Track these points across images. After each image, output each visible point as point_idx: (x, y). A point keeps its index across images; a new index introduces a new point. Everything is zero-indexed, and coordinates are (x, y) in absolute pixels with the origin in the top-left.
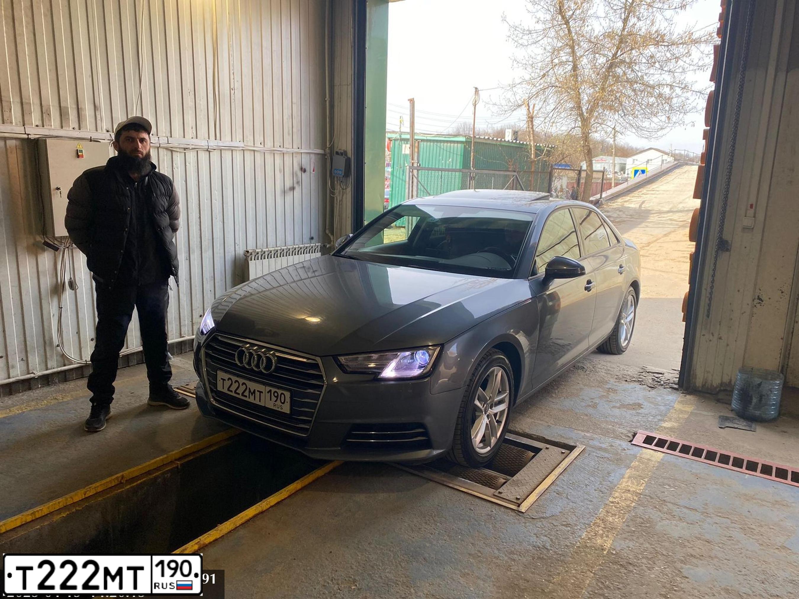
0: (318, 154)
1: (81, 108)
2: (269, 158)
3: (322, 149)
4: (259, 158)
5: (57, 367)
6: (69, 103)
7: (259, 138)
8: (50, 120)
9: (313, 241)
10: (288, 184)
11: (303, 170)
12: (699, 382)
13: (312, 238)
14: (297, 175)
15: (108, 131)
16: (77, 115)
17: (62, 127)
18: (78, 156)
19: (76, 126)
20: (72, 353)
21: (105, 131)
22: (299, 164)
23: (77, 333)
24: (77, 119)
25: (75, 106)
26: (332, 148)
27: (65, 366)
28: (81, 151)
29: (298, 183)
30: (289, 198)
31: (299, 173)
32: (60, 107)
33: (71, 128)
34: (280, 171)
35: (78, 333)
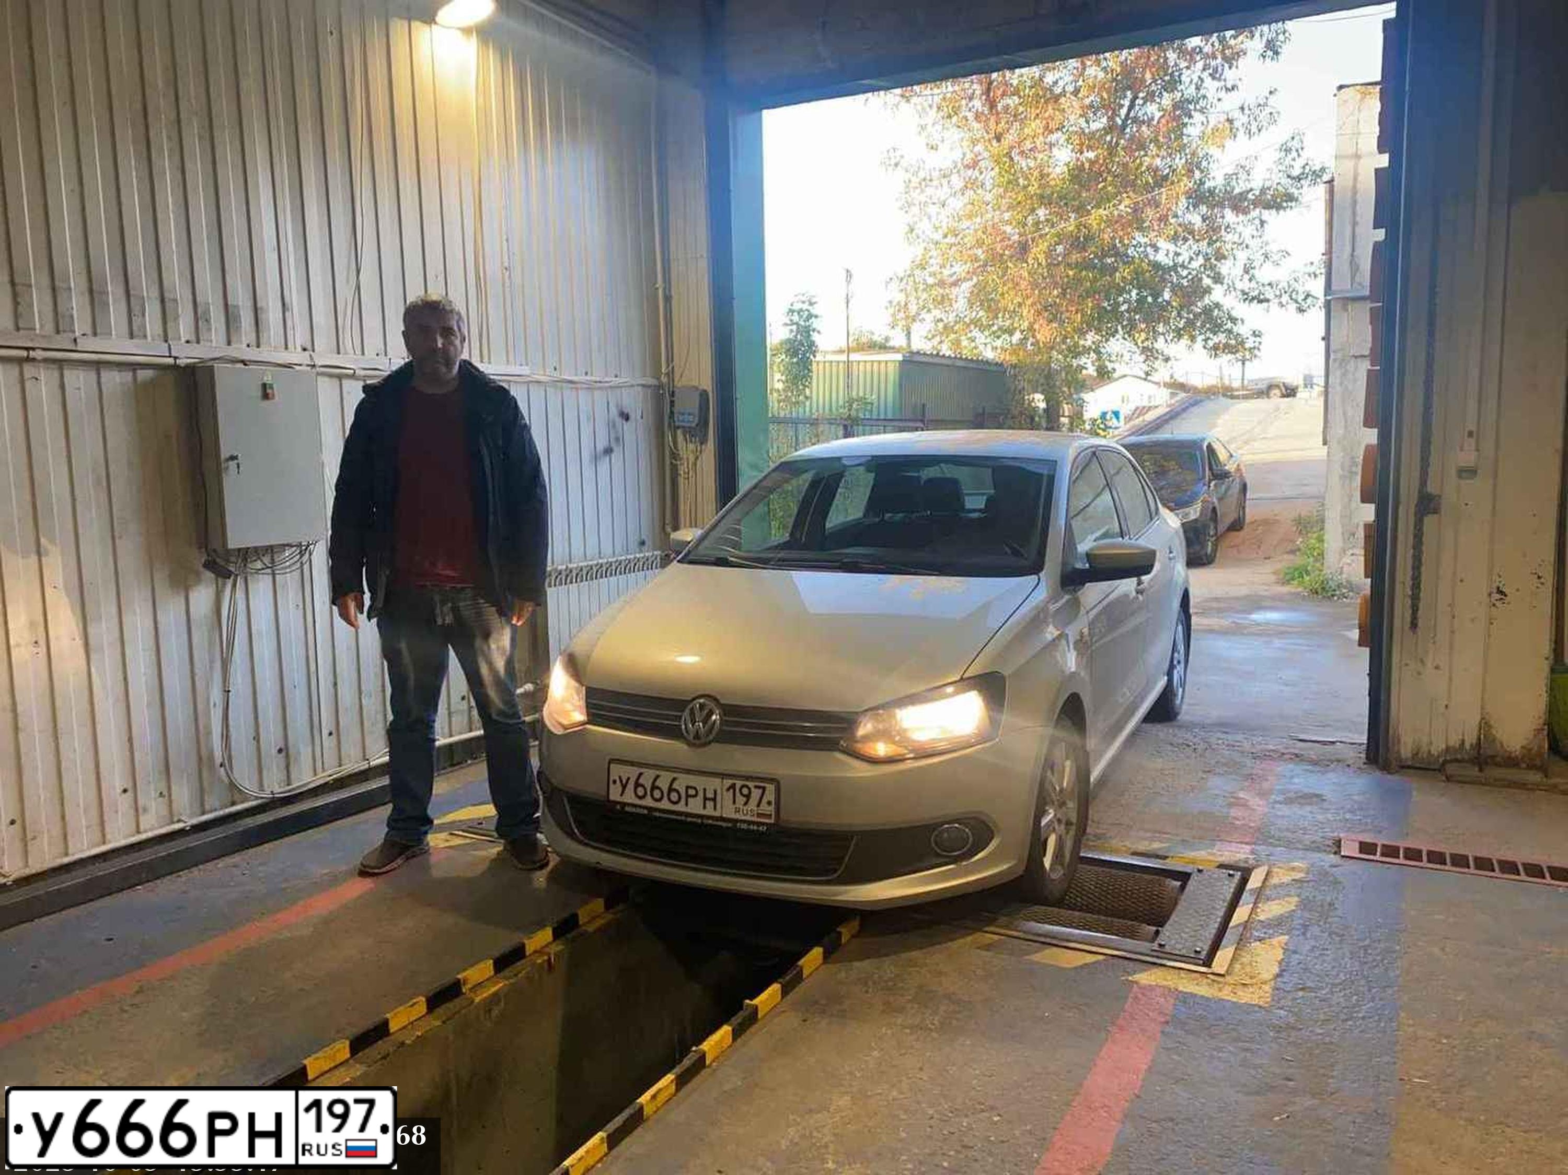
0: (650, 386)
1: (261, 308)
2: (570, 399)
3: (653, 377)
4: (553, 396)
5: (222, 809)
6: (240, 298)
7: (552, 359)
8: (210, 330)
9: (646, 548)
10: (601, 445)
11: (626, 417)
12: (1406, 752)
13: (643, 543)
14: (614, 426)
15: (305, 350)
16: (253, 322)
17: (229, 343)
18: (266, 396)
19: (253, 342)
20: (245, 778)
21: (299, 349)
22: (617, 406)
23: (254, 738)
24: (254, 328)
25: (250, 304)
27: (233, 804)
28: (271, 387)
29: (617, 439)
30: (604, 467)
31: (619, 421)
32: (226, 305)
33: (244, 346)
34: (588, 419)
35: (257, 738)
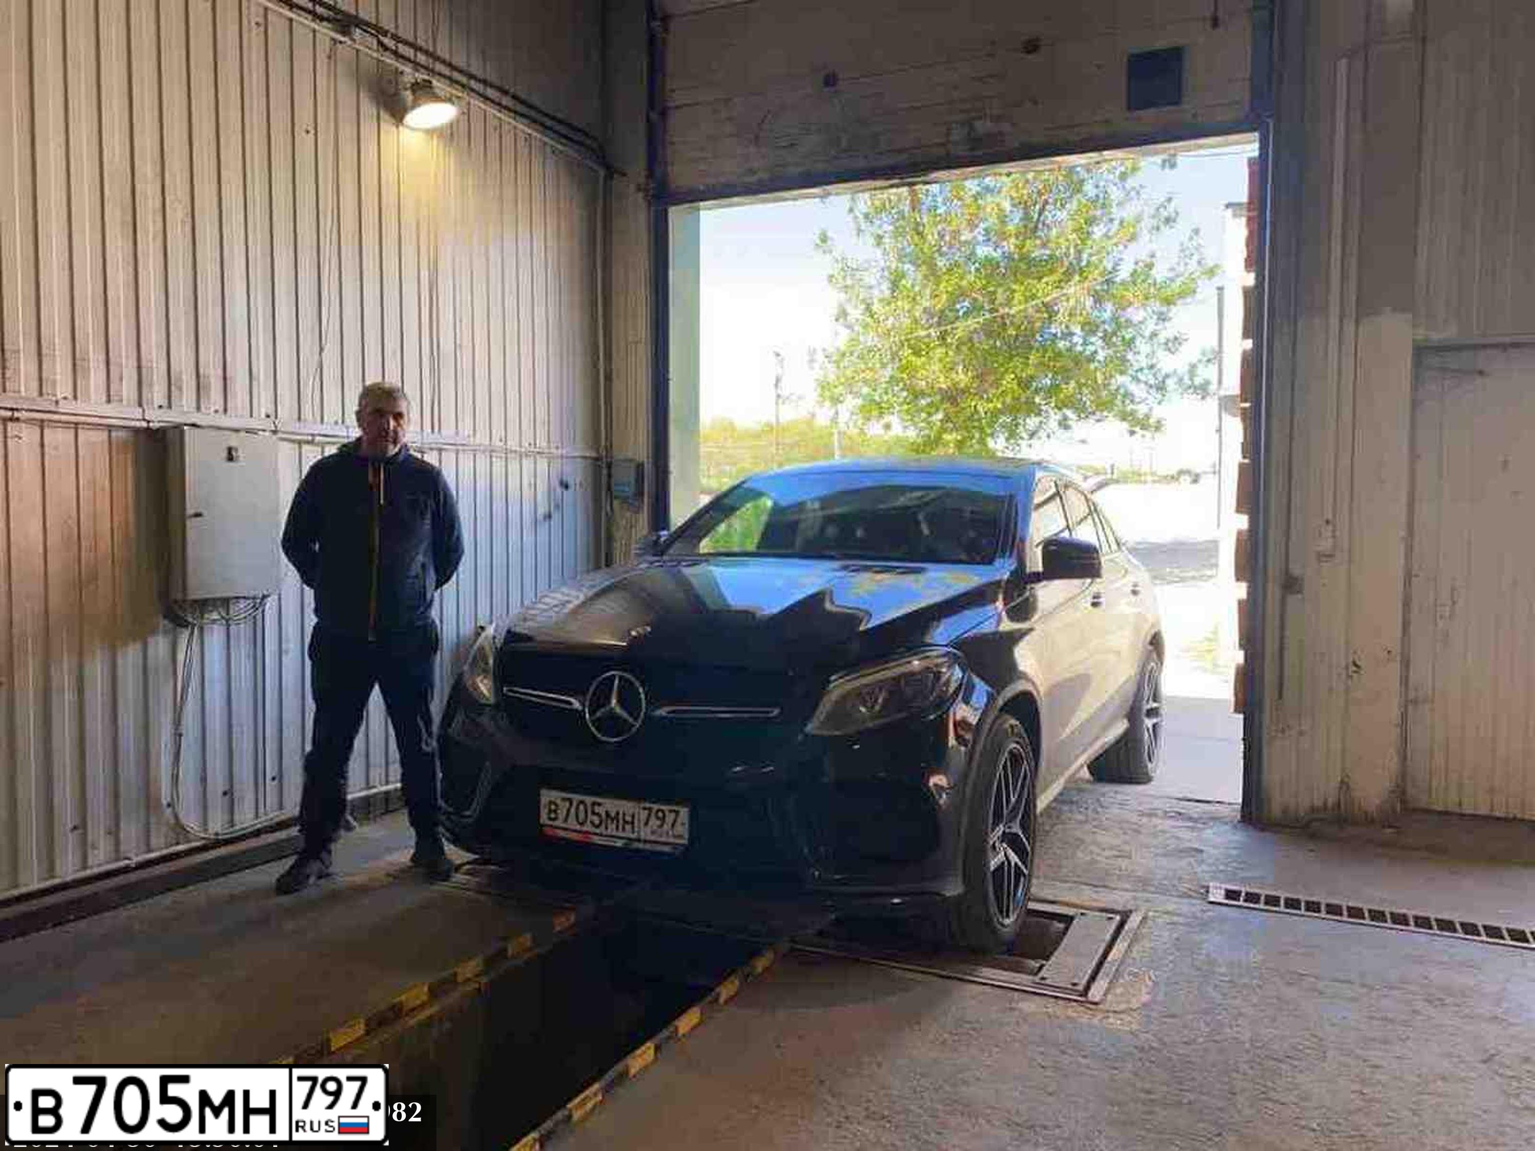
0: (589, 458)
1: (230, 376)
2: (514, 466)
3: (593, 449)
4: (498, 465)
5: (167, 848)
6: (211, 369)
7: (498, 432)
8: (181, 396)
10: (542, 511)
11: (566, 486)
14: (554, 494)
15: (268, 416)
16: (222, 390)
17: (198, 408)
18: (230, 458)
19: (221, 409)
20: (191, 818)
21: (263, 416)
22: (558, 475)
23: (201, 780)
24: (222, 395)
25: (220, 374)
26: (609, 448)
27: (178, 844)
28: (236, 450)
29: (557, 506)
30: (543, 532)
31: (559, 490)
32: (198, 373)
33: (212, 409)
34: (530, 487)
35: (204, 780)
